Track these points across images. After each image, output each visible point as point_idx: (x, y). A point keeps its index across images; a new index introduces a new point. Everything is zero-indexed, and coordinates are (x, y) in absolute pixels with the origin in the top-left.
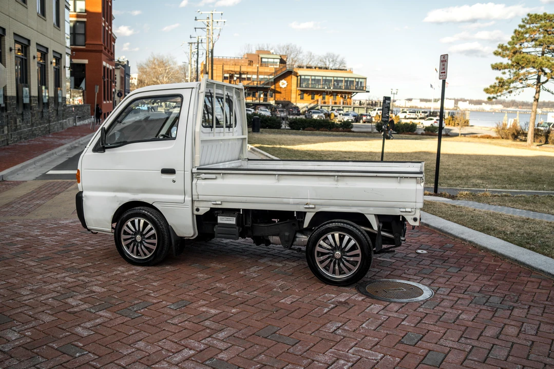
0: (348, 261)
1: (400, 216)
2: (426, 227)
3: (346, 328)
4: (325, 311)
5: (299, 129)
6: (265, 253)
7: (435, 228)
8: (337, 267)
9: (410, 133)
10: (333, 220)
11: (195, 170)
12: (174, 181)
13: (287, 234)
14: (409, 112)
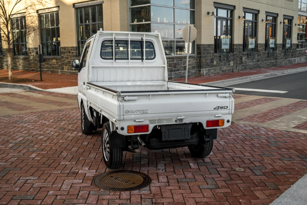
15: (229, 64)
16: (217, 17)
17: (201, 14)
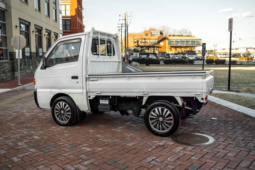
0: (167, 123)
1: (194, 97)
2: (220, 106)
3: (158, 160)
4: (150, 150)
5: (169, 64)
6: (129, 120)
7: (224, 107)
8: (160, 126)
9: (222, 64)
10: (158, 101)
11: (87, 76)
12: (78, 82)
13: (135, 109)
14: (223, 54)
15: (30, 68)
16: (20, 30)
17: (12, 27)
